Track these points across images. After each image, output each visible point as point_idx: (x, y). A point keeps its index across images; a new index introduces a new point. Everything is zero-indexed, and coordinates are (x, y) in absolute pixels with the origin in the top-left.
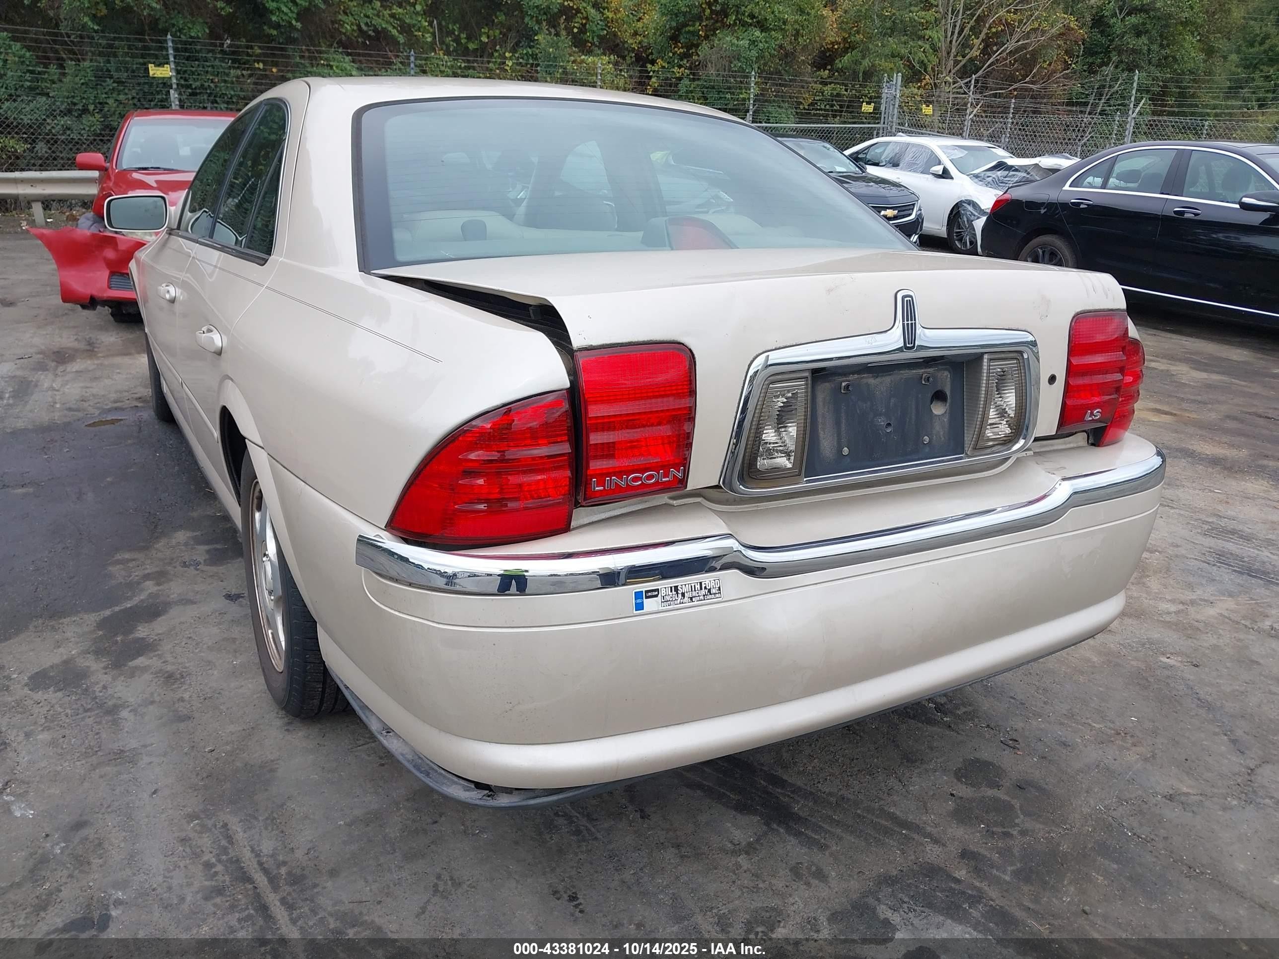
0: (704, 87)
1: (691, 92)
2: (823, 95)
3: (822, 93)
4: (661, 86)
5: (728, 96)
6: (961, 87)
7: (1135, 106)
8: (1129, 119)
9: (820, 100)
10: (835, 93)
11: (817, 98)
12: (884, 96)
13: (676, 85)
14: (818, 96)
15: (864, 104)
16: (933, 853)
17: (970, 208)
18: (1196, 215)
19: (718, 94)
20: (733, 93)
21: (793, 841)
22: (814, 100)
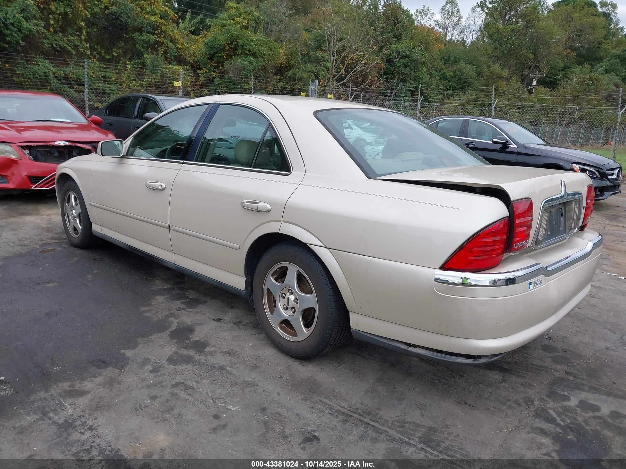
0: (227, 82)
1: (220, 84)
2: (278, 87)
3: (278, 86)
4: (205, 81)
5: (239, 87)
6: (338, 86)
7: (420, 98)
8: (418, 104)
9: (276, 90)
10: (283, 86)
11: (276, 88)
12: (310, 89)
13: (213, 81)
14: (276, 87)
15: (302, 92)
16: (557, 374)
17: (362, 142)
18: (474, 145)
19: (233, 85)
20: (241, 86)
21: (514, 377)
22: (274, 89)
